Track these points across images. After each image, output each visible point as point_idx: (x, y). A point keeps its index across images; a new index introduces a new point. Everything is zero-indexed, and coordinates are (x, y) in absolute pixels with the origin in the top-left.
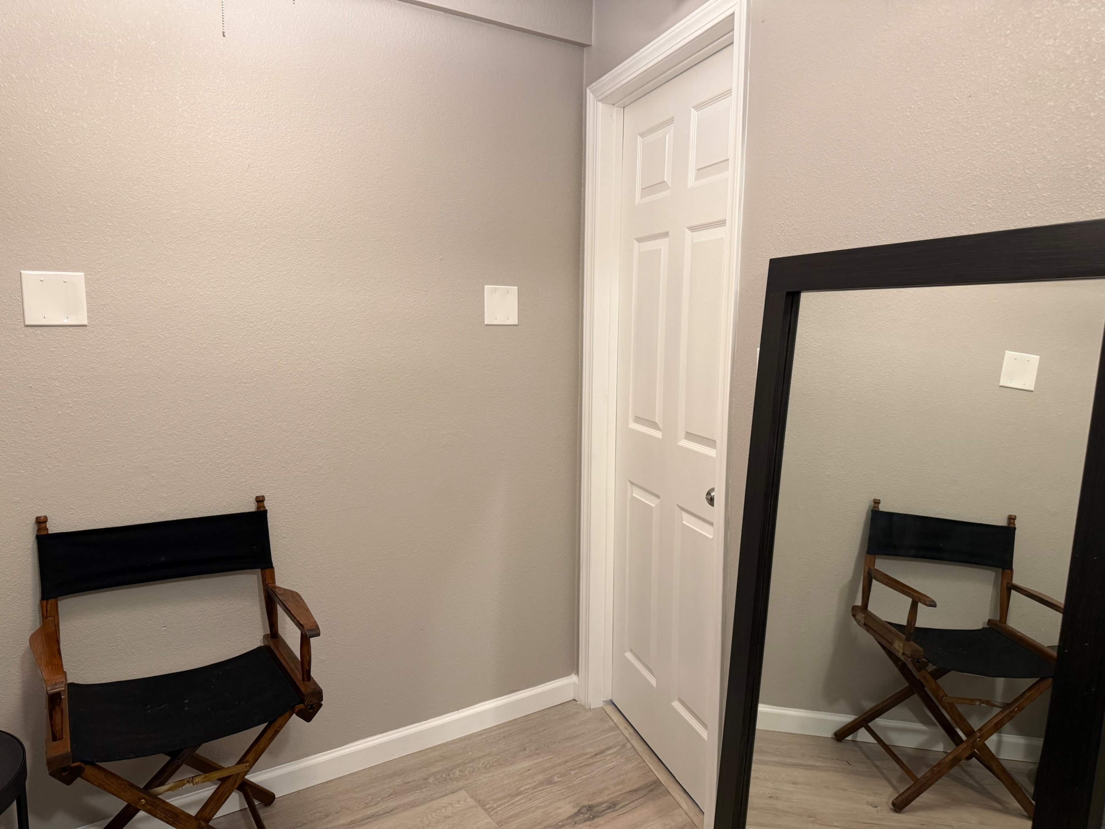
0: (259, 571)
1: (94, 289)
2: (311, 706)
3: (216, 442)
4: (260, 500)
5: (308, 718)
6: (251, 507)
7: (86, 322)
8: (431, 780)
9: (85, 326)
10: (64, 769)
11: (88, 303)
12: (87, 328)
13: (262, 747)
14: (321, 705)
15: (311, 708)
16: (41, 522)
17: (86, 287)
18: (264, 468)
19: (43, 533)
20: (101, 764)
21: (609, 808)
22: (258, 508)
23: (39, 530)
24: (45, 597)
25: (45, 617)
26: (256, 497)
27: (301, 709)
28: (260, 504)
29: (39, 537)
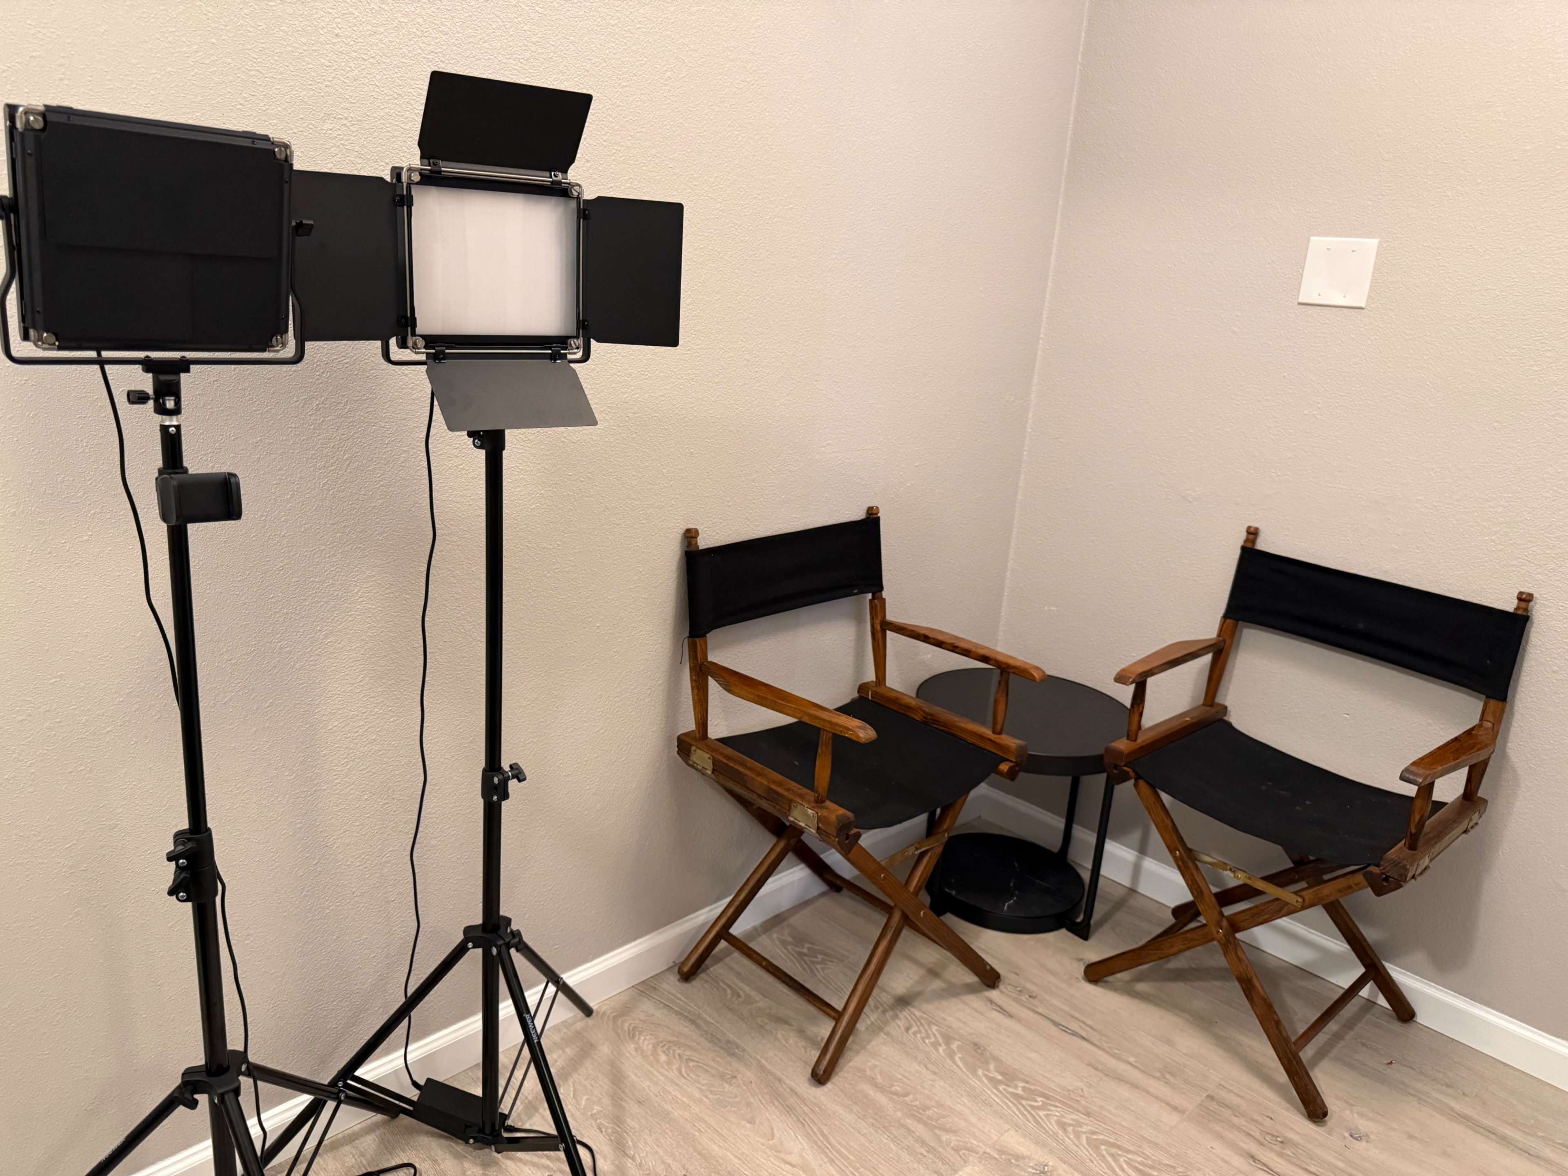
1: (1386, 261)
2: (1387, 877)
3: (1490, 495)
4: (1525, 599)
5: (1379, 892)
6: (1509, 605)
7: (1363, 306)
9: (1362, 308)
10: (1116, 767)
11: (1374, 279)
12: (1363, 311)
14: (1401, 888)
15: (1386, 879)
16: (1253, 533)
17: (1376, 258)
18: (1553, 555)
19: (1250, 545)
23: (1247, 541)
24: (1226, 616)
25: (1219, 635)
26: (1521, 593)
27: (1371, 873)
28: (1523, 605)
29: (1244, 549)
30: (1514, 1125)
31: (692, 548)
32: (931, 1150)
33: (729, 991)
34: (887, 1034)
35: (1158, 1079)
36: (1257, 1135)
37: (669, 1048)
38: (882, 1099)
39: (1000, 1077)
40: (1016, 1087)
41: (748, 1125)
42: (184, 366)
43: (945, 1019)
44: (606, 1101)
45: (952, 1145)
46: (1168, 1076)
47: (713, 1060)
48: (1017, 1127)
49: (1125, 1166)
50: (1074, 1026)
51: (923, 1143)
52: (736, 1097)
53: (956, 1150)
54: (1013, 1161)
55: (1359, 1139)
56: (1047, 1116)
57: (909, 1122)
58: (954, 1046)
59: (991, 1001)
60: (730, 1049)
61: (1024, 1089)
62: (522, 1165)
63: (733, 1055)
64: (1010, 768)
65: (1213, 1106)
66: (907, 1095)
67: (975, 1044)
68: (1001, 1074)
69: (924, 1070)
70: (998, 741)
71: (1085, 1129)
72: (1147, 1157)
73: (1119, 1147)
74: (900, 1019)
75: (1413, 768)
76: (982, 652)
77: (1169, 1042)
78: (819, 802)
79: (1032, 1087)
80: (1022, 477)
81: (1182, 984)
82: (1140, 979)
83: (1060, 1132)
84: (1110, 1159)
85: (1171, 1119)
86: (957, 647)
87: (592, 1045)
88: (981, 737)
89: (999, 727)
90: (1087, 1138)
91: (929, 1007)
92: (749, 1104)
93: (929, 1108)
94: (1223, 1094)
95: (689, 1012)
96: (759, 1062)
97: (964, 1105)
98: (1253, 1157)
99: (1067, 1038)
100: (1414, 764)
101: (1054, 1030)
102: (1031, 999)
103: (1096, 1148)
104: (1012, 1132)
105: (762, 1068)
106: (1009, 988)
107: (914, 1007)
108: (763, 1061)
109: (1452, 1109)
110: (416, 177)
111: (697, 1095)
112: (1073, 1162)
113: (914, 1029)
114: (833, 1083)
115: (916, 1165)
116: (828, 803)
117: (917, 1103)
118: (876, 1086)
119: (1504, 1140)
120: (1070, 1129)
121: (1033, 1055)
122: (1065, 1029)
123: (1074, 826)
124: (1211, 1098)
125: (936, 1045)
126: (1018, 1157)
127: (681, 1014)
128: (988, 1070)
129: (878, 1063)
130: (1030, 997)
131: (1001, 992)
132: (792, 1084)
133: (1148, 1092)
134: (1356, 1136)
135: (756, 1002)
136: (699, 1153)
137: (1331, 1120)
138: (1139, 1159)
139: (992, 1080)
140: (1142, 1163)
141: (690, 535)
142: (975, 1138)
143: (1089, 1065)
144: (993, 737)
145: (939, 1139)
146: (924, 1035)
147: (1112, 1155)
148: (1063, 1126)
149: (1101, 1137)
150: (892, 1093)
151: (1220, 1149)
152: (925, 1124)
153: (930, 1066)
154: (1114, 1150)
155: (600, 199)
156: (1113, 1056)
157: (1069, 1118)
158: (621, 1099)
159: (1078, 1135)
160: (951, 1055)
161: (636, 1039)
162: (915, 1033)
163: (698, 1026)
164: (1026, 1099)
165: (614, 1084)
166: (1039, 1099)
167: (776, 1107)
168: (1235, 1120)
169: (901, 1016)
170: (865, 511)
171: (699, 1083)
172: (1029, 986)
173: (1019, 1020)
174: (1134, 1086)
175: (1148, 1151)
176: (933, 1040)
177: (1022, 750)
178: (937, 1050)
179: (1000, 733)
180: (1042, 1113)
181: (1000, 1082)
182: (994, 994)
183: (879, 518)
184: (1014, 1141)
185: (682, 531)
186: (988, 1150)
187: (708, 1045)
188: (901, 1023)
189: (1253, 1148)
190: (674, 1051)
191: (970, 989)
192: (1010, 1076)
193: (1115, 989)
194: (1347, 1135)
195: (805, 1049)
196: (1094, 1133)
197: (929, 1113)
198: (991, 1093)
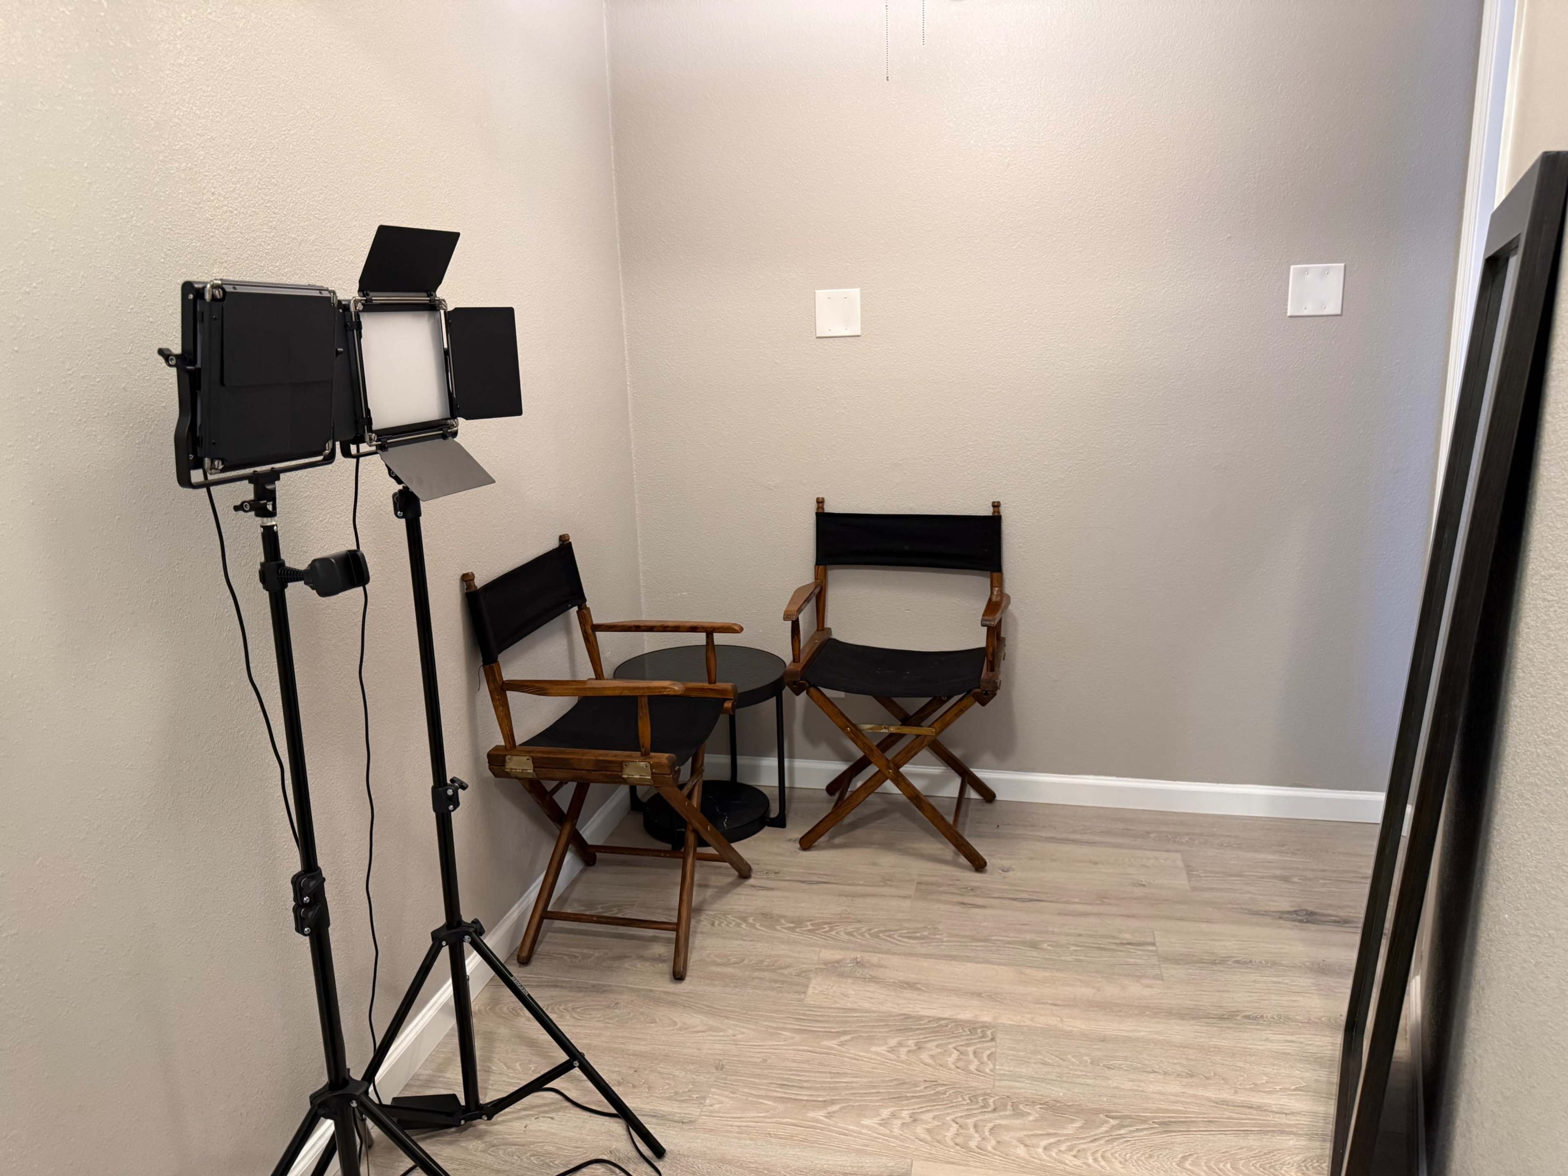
0: (989, 572)
1: (866, 303)
2: (986, 692)
4: (996, 506)
5: (983, 704)
6: (988, 511)
7: (859, 333)
8: (1152, 836)
9: (859, 336)
10: (795, 683)
11: (862, 316)
12: (860, 338)
13: (948, 719)
14: (995, 694)
15: (986, 694)
16: (820, 502)
17: (861, 302)
19: (820, 511)
20: (822, 689)
21: (1335, 922)
22: (994, 512)
23: (818, 508)
24: (818, 563)
25: (816, 578)
26: (993, 503)
27: (976, 693)
28: (996, 509)
29: (817, 514)
30: (1074, 832)
31: (473, 589)
32: (783, 982)
33: (565, 957)
34: (702, 933)
35: (882, 886)
36: (956, 891)
37: (553, 1009)
38: (729, 970)
39: (792, 925)
40: (807, 926)
41: (653, 1025)
42: (275, 475)
43: (733, 909)
44: (535, 1059)
45: (794, 974)
46: (888, 882)
47: (593, 1001)
48: (825, 947)
49: (900, 939)
50: (815, 878)
51: (776, 981)
52: (629, 1013)
53: (798, 975)
54: (836, 965)
55: (1007, 871)
56: (837, 933)
57: (756, 974)
58: (751, 920)
59: (753, 886)
60: (598, 990)
61: (812, 925)
62: (508, 1124)
63: (604, 992)
64: (733, 704)
65: (923, 887)
66: (744, 960)
67: (763, 914)
68: (792, 922)
69: (742, 942)
70: (715, 688)
71: (864, 930)
72: (908, 928)
73: (891, 931)
74: (702, 921)
75: (986, 618)
76: (688, 625)
77: (875, 864)
78: (645, 755)
79: (816, 922)
80: (636, 496)
81: (859, 830)
82: (833, 837)
83: (851, 938)
84: (888, 939)
85: (906, 904)
86: (667, 627)
87: (490, 1033)
88: (702, 689)
89: (713, 677)
90: (869, 934)
91: (716, 906)
92: (642, 1014)
93: (763, 961)
94: (924, 879)
95: (548, 982)
96: (627, 987)
97: (784, 950)
98: (963, 903)
99: (815, 887)
100: (984, 615)
101: (804, 886)
102: (778, 875)
103: (878, 937)
104: (823, 950)
105: (632, 990)
106: (758, 874)
107: (706, 910)
108: (629, 985)
109: (1042, 837)
110: (360, 307)
111: (601, 1025)
112: (871, 950)
113: (717, 923)
114: (690, 976)
115: (780, 995)
116: (652, 754)
117: (753, 962)
118: (719, 965)
119: (1074, 842)
120: (855, 934)
121: (803, 905)
122: (811, 883)
123: (738, 757)
124: (919, 883)
125: (738, 925)
126: (838, 962)
127: (542, 986)
128: (783, 924)
129: (709, 952)
130: (776, 873)
131: (755, 878)
132: (662, 989)
133: (884, 896)
134: (1006, 870)
135: (593, 955)
136: (634, 1055)
137: (988, 867)
138: (905, 931)
139: (788, 929)
140: (907, 933)
141: (467, 579)
142: (804, 963)
143: (840, 895)
144: (712, 686)
145: (783, 974)
146: (726, 923)
147: (889, 936)
148: (850, 934)
149: (876, 930)
150: (732, 964)
151: (942, 907)
152: (767, 970)
153: (744, 938)
154: (887, 934)
155: (456, 309)
156: (849, 885)
157: (850, 929)
158: (546, 1052)
159: (862, 935)
160: (753, 926)
161: (522, 1014)
162: (719, 925)
163: (561, 987)
164: (818, 930)
165: (531, 1047)
166: (825, 926)
167: (663, 1006)
168: (941, 889)
169: (702, 919)
170: (558, 540)
171: (595, 1018)
172: (769, 868)
173: (778, 889)
174: (873, 895)
175: (907, 925)
176: (734, 923)
177: (735, 689)
178: (742, 928)
179: (715, 682)
180: (833, 933)
181: (794, 927)
182: (751, 881)
183: (570, 543)
184: (828, 955)
185: (459, 577)
186: (817, 966)
187: (581, 994)
188: (705, 923)
189: (960, 899)
190: (558, 1009)
191: (734, 885)
192: (798, 922)
193: (824, 848)
194: (1000, 871)
195: (653, 966)
196: (870, 930)
197: (765, 963)
198: (794, 936)
